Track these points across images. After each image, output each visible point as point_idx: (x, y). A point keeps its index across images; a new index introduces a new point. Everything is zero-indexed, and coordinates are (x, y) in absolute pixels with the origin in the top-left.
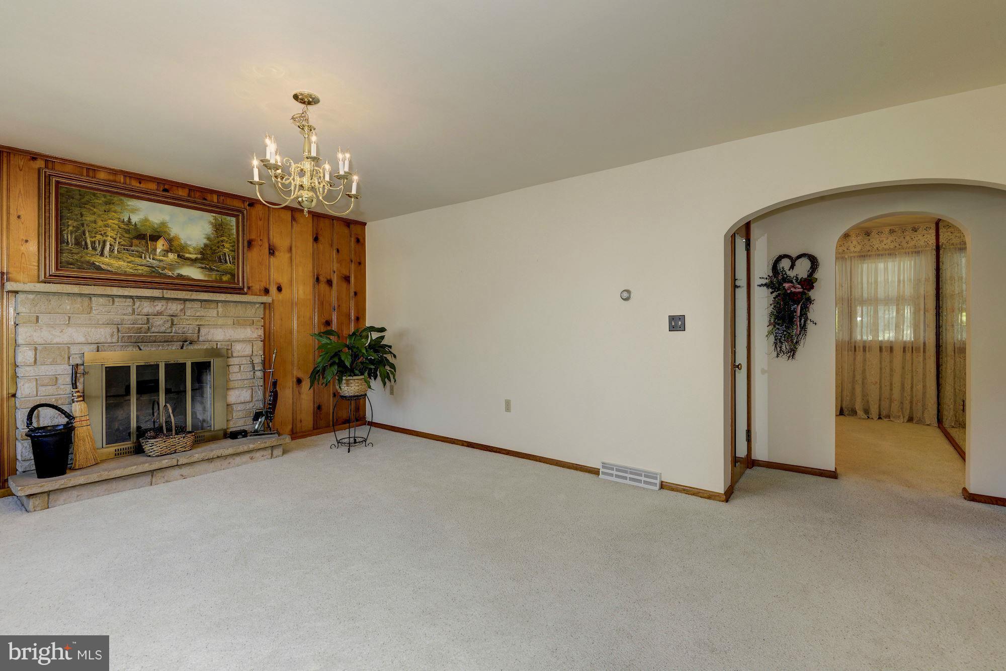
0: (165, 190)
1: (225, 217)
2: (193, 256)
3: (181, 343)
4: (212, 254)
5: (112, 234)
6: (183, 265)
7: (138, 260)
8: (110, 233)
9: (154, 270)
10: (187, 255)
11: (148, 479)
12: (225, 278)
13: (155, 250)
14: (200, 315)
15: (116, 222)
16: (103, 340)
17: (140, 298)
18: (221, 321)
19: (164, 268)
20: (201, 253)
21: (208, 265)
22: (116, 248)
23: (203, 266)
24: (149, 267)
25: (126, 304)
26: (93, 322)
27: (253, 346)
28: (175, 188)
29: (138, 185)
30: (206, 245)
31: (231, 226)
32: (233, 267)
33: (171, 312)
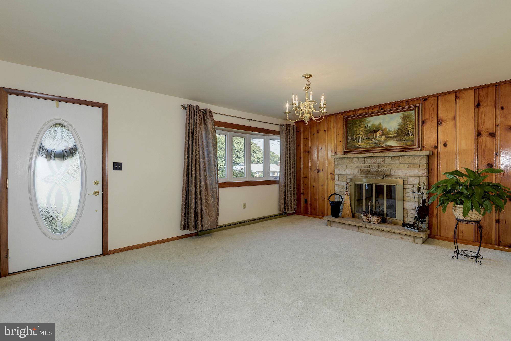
0: (382, 109)
1: (409, 112)
2: (392, 136)
3: (383, 176)
4: (402, 132)
5: (362, 133)
6: (388, 140)
7: (370, 142)
8: (361, 133)
9: (376, 145)
10: (390, 136)
11: (357, 229)
12: (409, 143)
13: (376, 136)
14: (391, 163)
15: (363, 128)
16: (355, 174)
17: (367, 157)
18: (401, 166)
19: (380, 143)
20: (396, 133)
21: (399, 138)
22: (363, 139)
23: (397, 139)
24: (374, 144)
25: (362, 160)
26: (353, 167)
27: (419, 179)
28: (386, 106)
29: (372, 111)
30: (398, 129)
31: (412, 115)
32: (413, 137)
33: (379, 162)
